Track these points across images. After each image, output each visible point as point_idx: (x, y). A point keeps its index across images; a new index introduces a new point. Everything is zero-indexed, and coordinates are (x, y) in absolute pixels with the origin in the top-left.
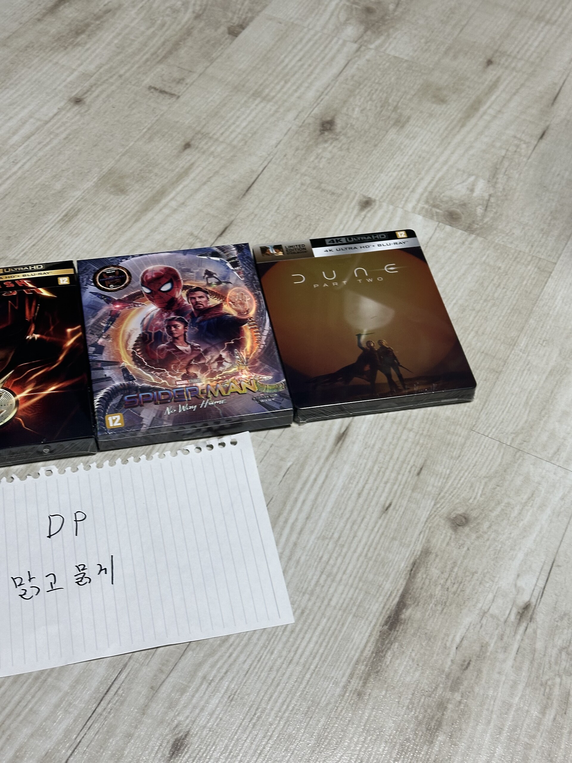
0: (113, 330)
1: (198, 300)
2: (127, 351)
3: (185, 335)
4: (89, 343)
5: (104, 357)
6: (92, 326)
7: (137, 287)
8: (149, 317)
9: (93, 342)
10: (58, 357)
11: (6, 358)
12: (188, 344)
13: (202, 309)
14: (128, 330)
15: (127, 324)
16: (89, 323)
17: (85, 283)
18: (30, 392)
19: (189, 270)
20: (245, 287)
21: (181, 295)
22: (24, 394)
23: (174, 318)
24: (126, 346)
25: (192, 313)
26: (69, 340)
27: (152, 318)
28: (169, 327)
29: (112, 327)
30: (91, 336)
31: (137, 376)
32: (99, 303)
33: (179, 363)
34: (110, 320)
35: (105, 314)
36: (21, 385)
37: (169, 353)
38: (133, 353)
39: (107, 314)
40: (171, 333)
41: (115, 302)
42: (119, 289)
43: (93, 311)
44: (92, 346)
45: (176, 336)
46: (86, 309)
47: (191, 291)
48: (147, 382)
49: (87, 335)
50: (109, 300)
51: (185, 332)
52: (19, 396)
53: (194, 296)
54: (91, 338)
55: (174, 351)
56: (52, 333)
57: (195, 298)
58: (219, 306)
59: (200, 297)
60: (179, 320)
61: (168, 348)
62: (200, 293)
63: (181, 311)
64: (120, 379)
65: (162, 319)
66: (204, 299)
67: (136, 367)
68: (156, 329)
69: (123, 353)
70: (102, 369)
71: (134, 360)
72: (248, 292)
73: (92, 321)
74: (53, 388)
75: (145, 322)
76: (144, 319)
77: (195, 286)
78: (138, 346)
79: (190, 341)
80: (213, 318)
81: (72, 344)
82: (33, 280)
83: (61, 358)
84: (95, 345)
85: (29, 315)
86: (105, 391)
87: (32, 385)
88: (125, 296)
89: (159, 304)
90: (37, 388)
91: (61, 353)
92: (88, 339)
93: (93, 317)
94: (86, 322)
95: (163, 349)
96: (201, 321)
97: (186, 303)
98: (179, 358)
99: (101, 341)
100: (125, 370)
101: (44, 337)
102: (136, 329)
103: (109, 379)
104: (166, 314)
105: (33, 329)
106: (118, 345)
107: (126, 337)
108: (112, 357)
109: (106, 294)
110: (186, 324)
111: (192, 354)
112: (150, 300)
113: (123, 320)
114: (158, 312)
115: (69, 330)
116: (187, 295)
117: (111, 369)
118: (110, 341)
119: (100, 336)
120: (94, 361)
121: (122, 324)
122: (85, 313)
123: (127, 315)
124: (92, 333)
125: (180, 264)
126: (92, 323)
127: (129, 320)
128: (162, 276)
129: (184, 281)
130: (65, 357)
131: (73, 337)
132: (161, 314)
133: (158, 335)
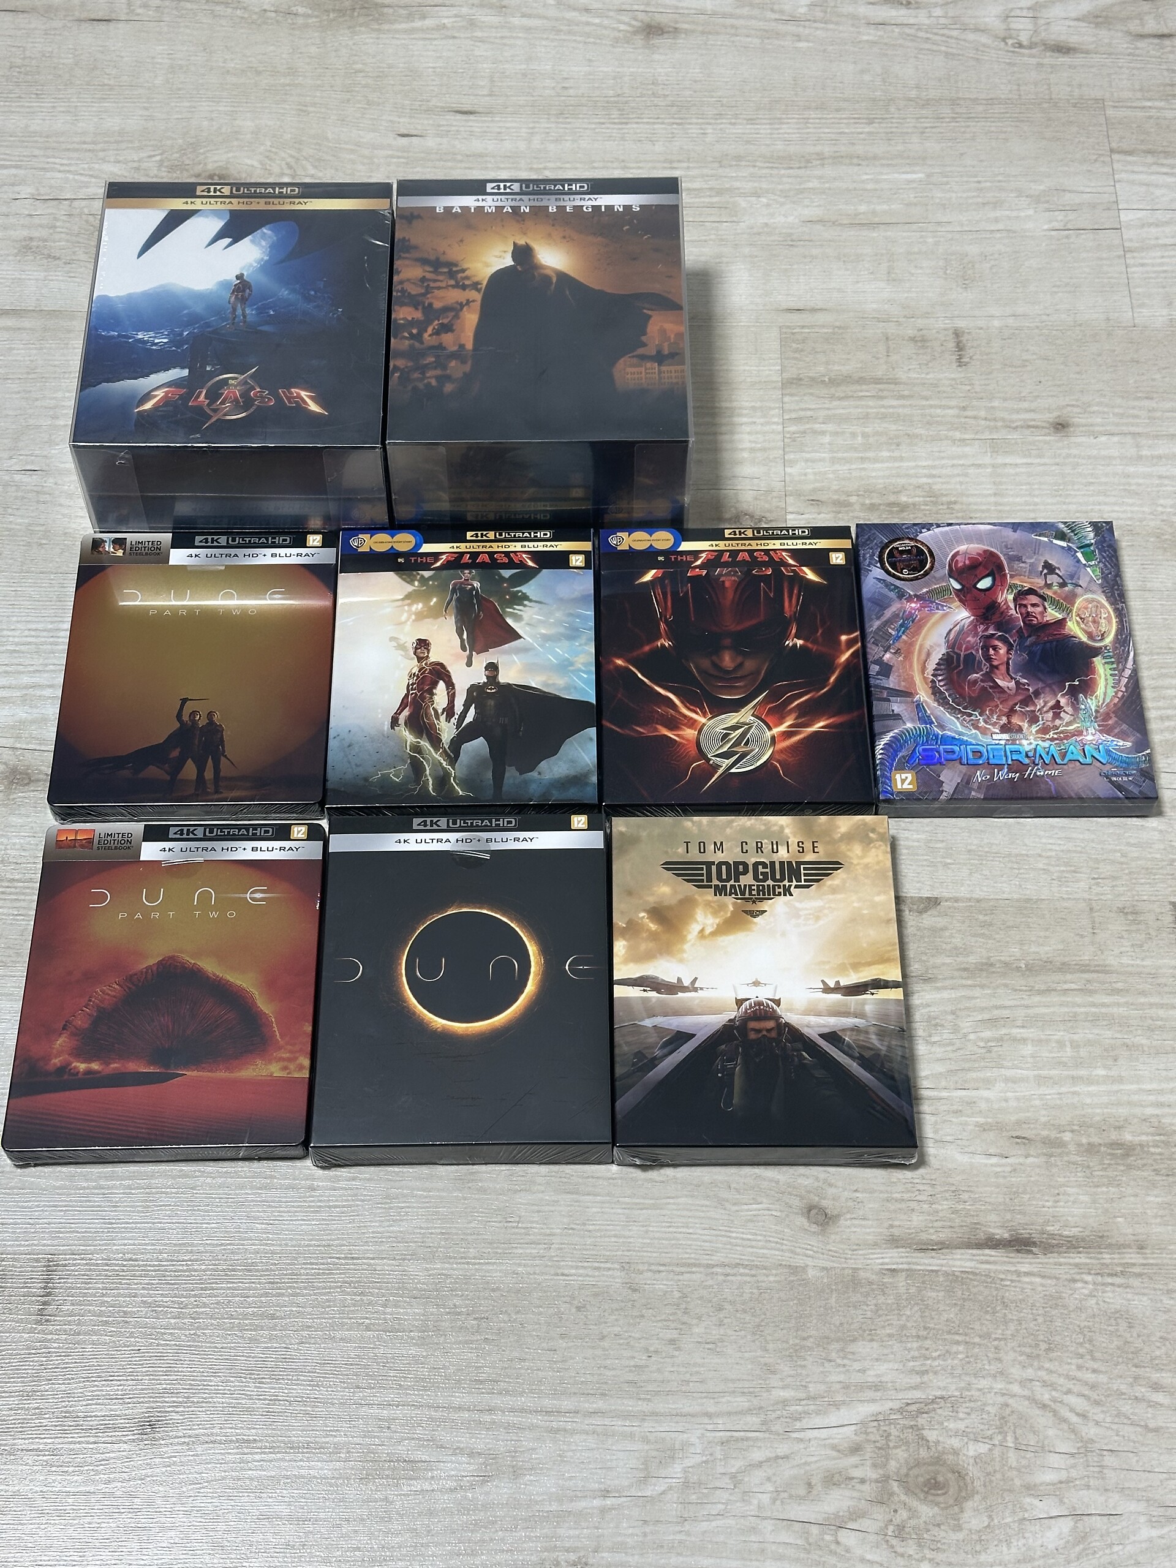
0: (905, 642)
1: (1030, 609)
2: (925, 678)
3: (1008, 664)
4: (870, 658)
5: (892, 682)
6: (876, 632)
8: (957, 628)
9: (876, 657)
10: (829, 678)
11: (758, 672)
12: (1012, 678)
13: (1034, 626)
14: (928, 644)
15: (926, 635)
16: (871, 626)
17: (867, 562)
18: (790, 726)
19: (1019, 559)
20: (1103, 594)
21: (1006, 598)
22: (783, 728)
23: (993, 635)
24: (923, 669)
25: (1019, 632)
26: (842, 652)
27: (962, 630)
28: (985, 648)
29: (904, 637)
30: (873, 647)
31: (938, 718)
32: (887, 597)
33: (997, 706)
34: (902, 626)
35: (896, 616)
36: (779, 714)
37: (984, 689)
38: (933, 681)
39: (898, 615)
40: (989, 659)
41: (910, 599)
42: (917, 578)
44: (876, 662)
45: (995, 663)
46: (867, 605)
47: (1022, 594)
48: (951, 730)
49: (869, 645)
50: (901, 595)
51: (1009, 659)
52: (776, 731)
53: (1025, 603)
54: (874, 651)
55: (991, 687)
56: (820, 640)
57: (1025, 607)
58: (1061, 623)
59: (1033, 606)
60: (1000, 638)
61: (982, 681)
62: (1033, 600)
63: (1004, 624)
64: (912, 721)
65: (976, 634)
66: (1039, 610)
67: (936, 704)
68: (966, 651)
69: (918, 679)
70: (889, 700)
71: (933, 693)
72: (1107, 604)
73: (877, 624)
74: (821, 724)
75: (952, 636)
76: (951, 630)
77: (1027, 585)
78: (940, 672)
79: (1015, 673)
80: (1051, 642)
81: (847, 659)
83: (832, 679)
84: (879, 662)
85: (788, 608)
86: (892, 734)
87: (793, 716)
88: (925, 590)
89: (972, 609)
90: (800, 721)
91: (833, 673)
92: (868, 650)
93: (878, 618)
94: (867, 625)
95: (975, 682)
96: (1032, 645)
98: (996, 699)
99: (887, 656)
100: (921, 707)
101: (810, 645)
102: (939, 646)
103: (897, 717)
104: (981, 628)
105: (794, 631)
106: (911, 666)
107: (923, 657)
108: (903, 683)
109: (898, 583)
110: (1010, 647)
111: (1016, 694)
112: (960, 600)
113: (920, 628)
114: (974, 621)
115: (844, 638)
116: (1015, 600)
117: (901, 702)
118: (901, 658)
119: (886, 649)
120: (877, 686)
121: (919, 634)
122: (866, 611)
123: (927, 622)
124: (876, 644)
125: (1006, 547)
126: (875, 627)
127: (929, 630)
128: (980, 564)
129: (1012, 576)
130: (837, 678)
131: (848, 649)
132: (976, 626)
133: (970, 659)
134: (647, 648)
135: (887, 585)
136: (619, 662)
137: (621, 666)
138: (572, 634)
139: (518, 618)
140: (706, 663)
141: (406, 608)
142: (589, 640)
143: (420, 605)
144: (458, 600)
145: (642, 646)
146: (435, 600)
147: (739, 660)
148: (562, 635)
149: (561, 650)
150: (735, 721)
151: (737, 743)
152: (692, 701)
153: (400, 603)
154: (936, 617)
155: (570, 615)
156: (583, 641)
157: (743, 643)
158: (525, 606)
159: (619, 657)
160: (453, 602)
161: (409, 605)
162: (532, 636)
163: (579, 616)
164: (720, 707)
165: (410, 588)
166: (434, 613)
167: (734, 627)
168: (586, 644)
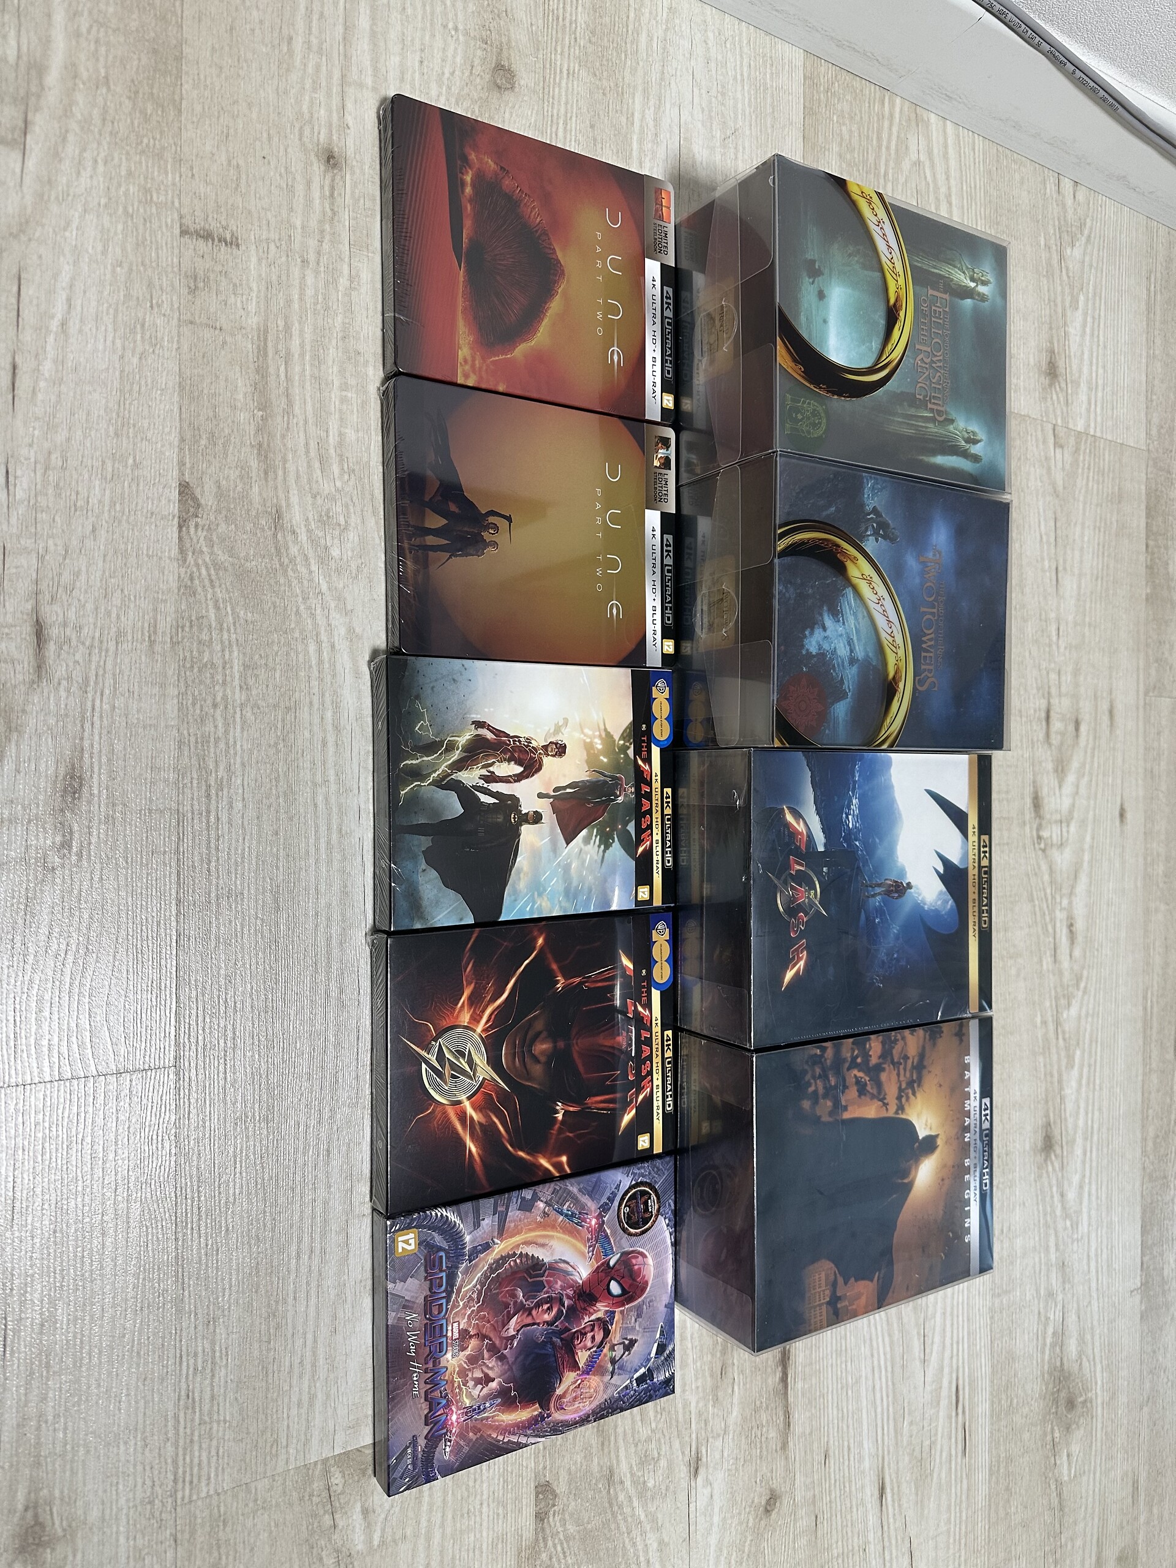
0: (556, 1220)
1: (589, 1335)
2: (518, 1246)
3: (534, 1324)
4: (539, 1189)
6: (566, 1189)
7: (620, 1247)
8: (570, 1269)
9: (540, 1194)
10: (522, 1150)
11: (529, 1079)
12: (518, 1331)
13: (573, 1343)
14: (554, 1243)
15: (563, 1239)
16: (572, 1184)
17: (637, 1171)
18: (471, 1118)
19: (639, 1316)
20: (603, 1400)
21: (601, 1310)
22: (470, 1111)
23: (563, 1305)
24: (527, 1243)
25: (567, 1330)
26: (549, 1162)
27: (567, 1273)
28: (550, 1300)
30: (551, 1190)
31: (476, 1265)
32: (602, 1194)
33: (489, 1322)
34: (572, 1214)
35: (583, 1206)
36: (486, 1104)
37: (507, 1306)
38: (515, 1254)
39: (584, 1209)
40: (538, 1305)
41: (600, 1217)
42: (620, 1222)
43: (590, 1189)
44: (535, 1194)
45: (534, 1312)
46: (593, 1178)
47: (605, 1325)
48: (463, 1280)
49: (553, 1185)
50: (605, 1208)
51: (538, 1324)
52: (467, 1104)
53: (596, 1329)
54: (546, 1191)
55: (509, 1312)
56: (562, 1136)
57: (592, 1330)
58: (575, 1366)
59: (593, 1338)
60: (560, 1312)
61: (516, 1302)
62: (599, 1337)
63: (574, 1313)
64: (472, 1241)
65: (563, 1288)
66: (589, 1344)
67: (491, 1261)
68: (548, 1282)
69: (517, 1239)
70: (495, 1214)
71: (502, 1258)
72: (593, 1406)
73: (574, 1190)
74: (474, 1149)
75: (562, 1265)
76: (568, 1263)
77: (612, 1328)
78: (524, 1260)
79: (523, 1333)
80: (556, 1361)
81: (541, 1165)
82: (649, 1100)
83: (521, 1154)
84: (536, 1198)
85: (595, 1102)
86: (458, 1222)
87: (483, 1120)
88: (608, 1231)
89: (589, 1281)
90: (477, 1127)
91: (528, 1154)
92: (547, 1185)
93: (580, 1190)
94: (573, 1180)
95: (514, 1296)
96: (553, 1344)
97: (587, 1319)
98: (497, 1322)
99: (541, 1205)
100: (487, 1247)
101: (557, 1126)
103: (477, 1225)
104: (570, 1292)
105: (571, 1109)
106: (531, 1230)
107: (541, 1241)
108: (512, 1225)
109: (616, 1203)
110: (550, 1323)
111: (502, 1338)
112: (598, 1268)
113: (571, 1232)
114: (576, 1282)
115: (564, 1159)
116: (598, 1319)
117: (493, 1226)
118: (539, 1219)
119: (548, 1203)
120: (509, 1199)
121: (564, 1232)
122: (587, 1177)
123: (575, 1237)
124: (554, 1192)
125: (651, 1301)
126: (571, 1188)
127: (567, 1242)
128: (634, 1280)
129: (622, 1312)
130: (522, 1158)
131: (553, 1165)
132: (572, 1286)
133: (540, 1286)
134: (554, 967)
135: (614, 1195)
136: (540, 941)
137: (536, 943)
138: (570, 893)
139: (587, 840)
140: (539, 1025)
141: (597, 733)
142: (565, 910)
143: (600, 747)
144: (605, 782)
145: (557, 962)
146: (605, 760)
147: (543, 1059)
148: (570, 884)
149: (555, 884)
150: (478, 1062)
151: (453, 1066)
152: (500, 1017)
153: (602, 727)
154: (582, 1247)
155: (590, 890)
156: (563, 904)
157: (560, 1061)
158: (599, 847)
159: (545, 940)
160: (602, 778)
161: (600, 736)
162: (569, 855)
163: (589, 899)
164: (492, 1045)
165: (617, 737)
166: (592, 760)
167: (575, 1049)
168: (561, 907)
